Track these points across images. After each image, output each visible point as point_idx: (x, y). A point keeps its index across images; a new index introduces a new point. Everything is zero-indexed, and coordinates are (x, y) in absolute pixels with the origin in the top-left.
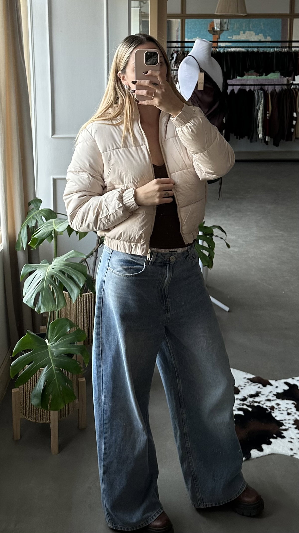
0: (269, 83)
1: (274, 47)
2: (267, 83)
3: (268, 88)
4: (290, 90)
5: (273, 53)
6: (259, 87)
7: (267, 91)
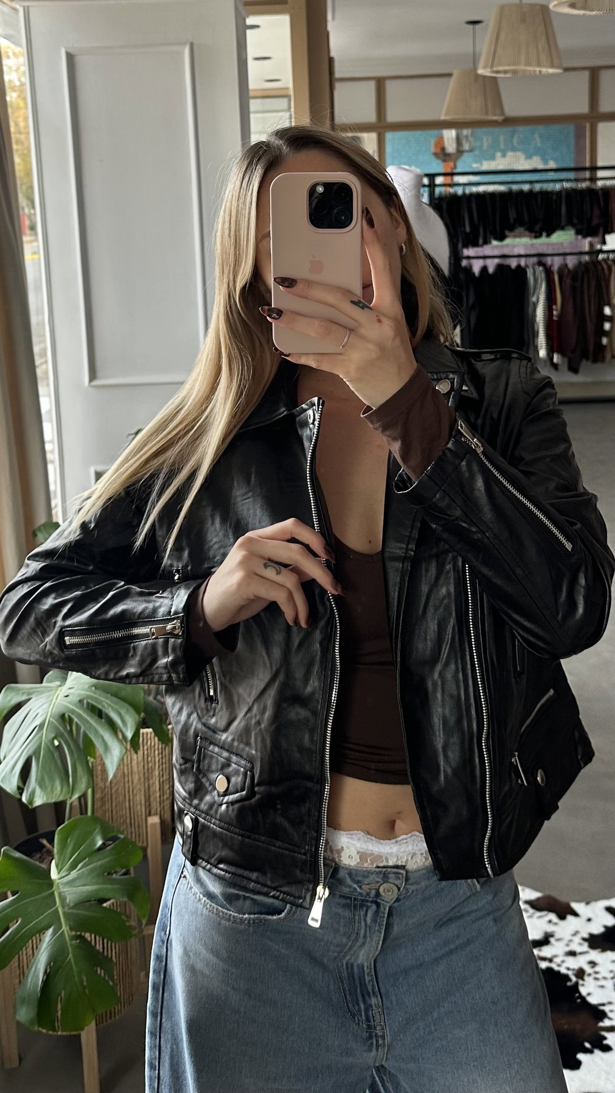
0: (554, 249)
1: (562, 181)
2: (550, 252)
3: (552, 260)
4: (595, 263)
5: (559, 193)
6: (535, 260)
7: (550, 267)
